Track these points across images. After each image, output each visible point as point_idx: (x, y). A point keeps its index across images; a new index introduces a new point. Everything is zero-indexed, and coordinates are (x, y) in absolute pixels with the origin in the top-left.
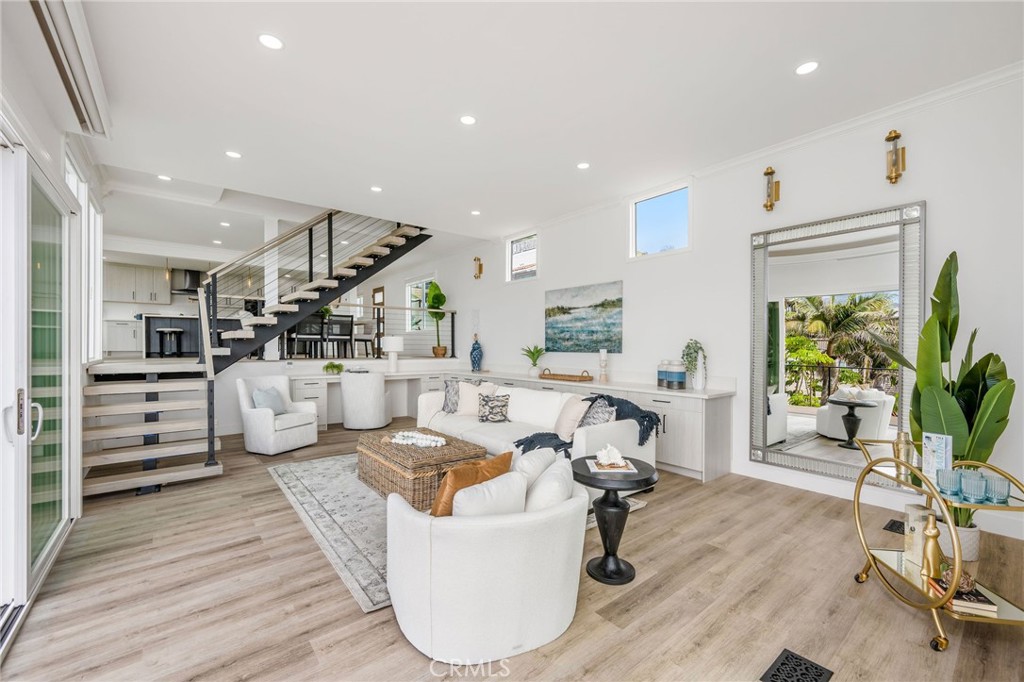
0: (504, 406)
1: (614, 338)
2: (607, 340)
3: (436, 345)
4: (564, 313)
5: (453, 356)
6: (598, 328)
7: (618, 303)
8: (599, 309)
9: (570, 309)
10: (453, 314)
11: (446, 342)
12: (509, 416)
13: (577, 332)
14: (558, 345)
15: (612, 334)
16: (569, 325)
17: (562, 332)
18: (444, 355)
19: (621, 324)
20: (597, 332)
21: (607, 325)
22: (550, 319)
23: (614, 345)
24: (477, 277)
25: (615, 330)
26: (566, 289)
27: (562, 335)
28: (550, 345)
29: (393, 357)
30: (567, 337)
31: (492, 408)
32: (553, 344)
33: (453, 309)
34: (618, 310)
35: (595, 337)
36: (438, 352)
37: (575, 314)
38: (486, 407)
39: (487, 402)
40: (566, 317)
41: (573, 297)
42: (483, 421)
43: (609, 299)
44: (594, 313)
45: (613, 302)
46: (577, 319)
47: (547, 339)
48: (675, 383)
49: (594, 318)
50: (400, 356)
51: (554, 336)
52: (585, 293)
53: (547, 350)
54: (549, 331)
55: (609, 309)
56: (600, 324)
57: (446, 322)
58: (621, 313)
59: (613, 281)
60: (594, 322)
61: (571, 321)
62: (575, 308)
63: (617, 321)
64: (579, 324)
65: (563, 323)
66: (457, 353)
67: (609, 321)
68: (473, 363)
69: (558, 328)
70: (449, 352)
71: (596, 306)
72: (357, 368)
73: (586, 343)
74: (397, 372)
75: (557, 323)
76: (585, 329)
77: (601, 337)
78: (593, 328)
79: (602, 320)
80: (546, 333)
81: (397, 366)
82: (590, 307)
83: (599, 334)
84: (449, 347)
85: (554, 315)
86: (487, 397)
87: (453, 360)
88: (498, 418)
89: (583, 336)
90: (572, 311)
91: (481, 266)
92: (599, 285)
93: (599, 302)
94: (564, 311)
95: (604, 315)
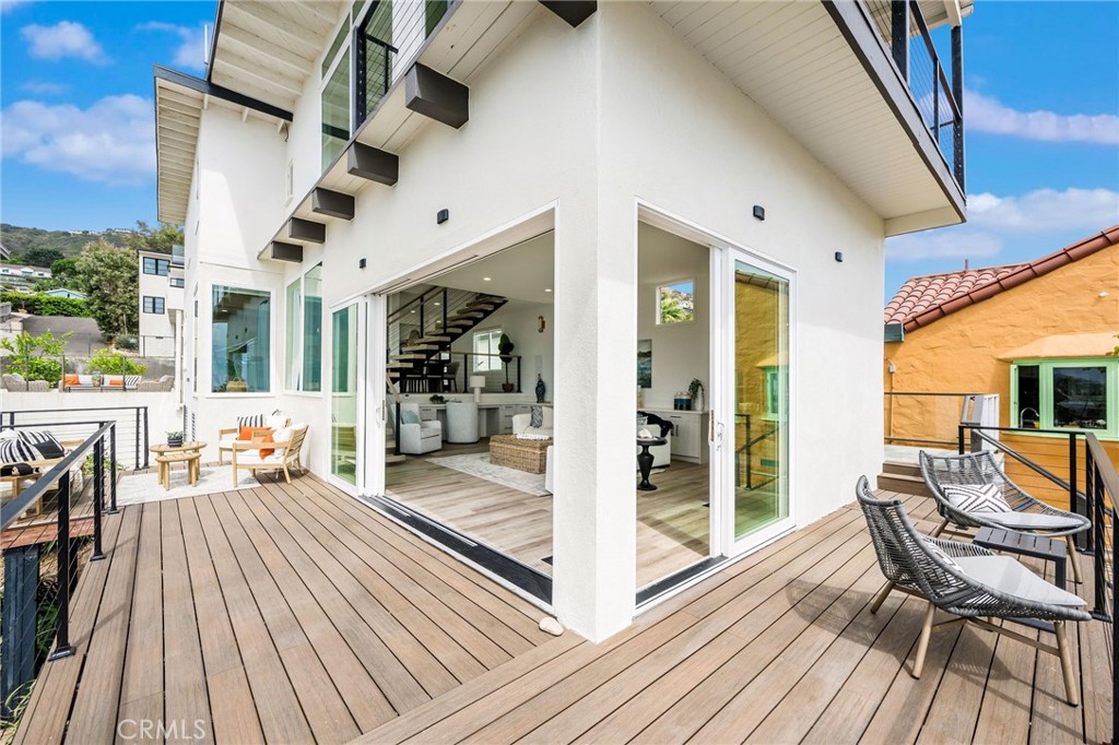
1: (646, 378)
3: (505, 383)
5: (519, 391)
7: (648, 354)
10: (519, 359)
11: (513, 380)
15: (644, 375)
18: (512, 391)
19: (650, 369)
21: (641, 369)
23: (646, 382)
24: (541, 331)
25: (646, 372)
29: (477, 391)
33: (519, 355)
34: (648, 359)
36: (508, 388)
45: (645, 353)
48: (685, 406)
50: (483, 391)
55: (642, 358)
57: (513, 366)
58: (651, 360)
63: (648, 366)
66: (523, 389)
67: (642, 366)
68: (538, 396)
70: (516, 388)
72: (453, 399)
74: (485, 402)
81: (480, 398)
84: (516, 384)
87: (519, 394)
91: (543, 323)
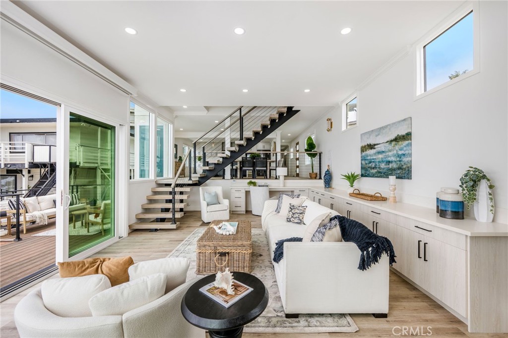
0: (301, 213)
1: (404, 167)
2: (400, 168)
3: (311, 172)
4: (371, 149)
5: (320, 178)
6: (393, 159)
7: (407, 136)
8: (393, 143)
9: (375, 145)
10: (320, 154)
11: (316, 170)
12: (305, 221)
13: (379, 162)
14: (368, 172)
15: (403, 163)
16: (375, 157)
17: (370, 162)
18: (316, 178)
19: (410, 155)
20: (392, 162)
21: (399, 156)
22: (364, 154)
23: (404, 172)
24: (330, 130)
25: (405, 159)
26: (372, 131)
27: (370, 165)
28: (363, 172)
29: (282, 178)
30: (373, 166)
31: (294, 214)
32: (366, 172)
33: (320, 151)
34: (407, 142)
35: (390, 166)
36: (313, 176)
37: (378, 148)
38: (291, 213)
39: (292, 209)
40: (372, 151)
41: (377, 136)
42: (288, 221)
43: (400, 134)
44: (389, 147)
45: (403, 136)
46: (379, 153)
47: (362, 168)
48: (449, 213)
49: (390, 151)
51: (365, 166)
52: (384, 131)
53: (362, 175)
54: (363, 162)
55: (400, 143)
56: (394, 156)
57: (316, 159)
58: (410, 144)
59: (403, 119)
60: (390, 154)
61: (375, 154)
62: (378, 144)
63: (407, 152)
64: (380, 156)
65: (370, 155)
67: (400, 153)
68: (325, 183)
69: (368, 160)
70: (318, 176)
71: (391, 141)
72: (263, 184)
73: (384, 171)
74: (284, 186)
75: (367, 156)
76: (384, 160)
77: (394, 166)
78: (390, 159)
79: (395, 152)
80: (361, 163)
81: (284, 183)
82: (387, 142)
83: (394, 163)
84: (318, 173)
85: (366, 151)
86: (293, 206)
87: (320, 181)
88: (296, 221)
89: (383, 166)
90: (376, 147)
91: (331, 123)
92: (394, 124)
93: (393, 137)
94: (371, 147)
95: (397, 147)
